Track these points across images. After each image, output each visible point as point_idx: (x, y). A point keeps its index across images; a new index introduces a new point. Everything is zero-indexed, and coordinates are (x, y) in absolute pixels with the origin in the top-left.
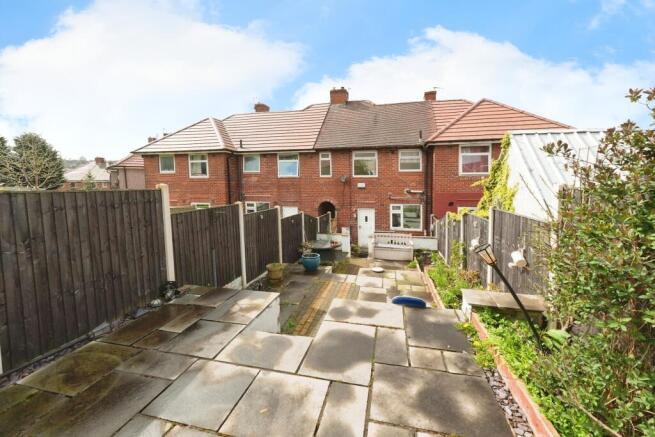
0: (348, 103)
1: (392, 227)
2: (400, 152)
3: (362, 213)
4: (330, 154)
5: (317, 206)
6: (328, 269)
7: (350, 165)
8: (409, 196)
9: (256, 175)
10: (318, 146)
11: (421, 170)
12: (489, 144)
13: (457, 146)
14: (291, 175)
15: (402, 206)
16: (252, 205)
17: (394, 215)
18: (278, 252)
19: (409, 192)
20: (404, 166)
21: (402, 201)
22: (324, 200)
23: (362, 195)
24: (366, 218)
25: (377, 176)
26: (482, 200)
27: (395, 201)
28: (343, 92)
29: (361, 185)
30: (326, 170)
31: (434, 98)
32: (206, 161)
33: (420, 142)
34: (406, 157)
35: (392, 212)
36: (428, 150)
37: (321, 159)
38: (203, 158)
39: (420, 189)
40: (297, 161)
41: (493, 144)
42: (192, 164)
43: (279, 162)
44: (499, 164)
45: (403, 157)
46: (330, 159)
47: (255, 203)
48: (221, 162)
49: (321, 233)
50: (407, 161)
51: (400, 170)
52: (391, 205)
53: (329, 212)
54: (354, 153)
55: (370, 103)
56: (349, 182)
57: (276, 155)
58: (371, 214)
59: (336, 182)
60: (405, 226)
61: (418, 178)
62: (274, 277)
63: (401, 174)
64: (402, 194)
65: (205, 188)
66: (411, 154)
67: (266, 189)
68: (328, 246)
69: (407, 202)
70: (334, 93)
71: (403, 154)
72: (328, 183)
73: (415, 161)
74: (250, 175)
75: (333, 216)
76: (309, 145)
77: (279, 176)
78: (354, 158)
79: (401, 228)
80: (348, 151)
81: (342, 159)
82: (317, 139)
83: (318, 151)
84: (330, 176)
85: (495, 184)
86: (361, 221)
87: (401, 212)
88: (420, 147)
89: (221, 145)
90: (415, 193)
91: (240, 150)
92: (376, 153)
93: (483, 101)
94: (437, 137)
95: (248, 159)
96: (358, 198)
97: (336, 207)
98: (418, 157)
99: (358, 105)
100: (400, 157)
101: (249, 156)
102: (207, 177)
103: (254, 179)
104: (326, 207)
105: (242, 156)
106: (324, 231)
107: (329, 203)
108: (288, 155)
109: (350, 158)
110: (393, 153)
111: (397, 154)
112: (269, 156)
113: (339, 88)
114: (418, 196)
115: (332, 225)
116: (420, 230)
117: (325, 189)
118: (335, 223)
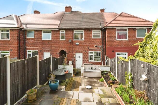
0: (72, 12)
1: (89, 61)
2: (93, 31)
3: (77, 55)
4: (64, 31)
5: (59, 52)
6: (63, 87)
7: (73, 35)
8: (96, 48)
9: (32, 39)
10: (59, 28)
11: (100, 38)
12: (127, 28)
13: (115, 28)
14: (48, 39)
15: (93, 52)
16: (30, 52)
17: (90, 56)
18: (36, 79)
19: (96, 47)
20: (94, 36)
21: (93, 50)
22: (62, 50)
23: (77, 48)
24: (79, 57)
25: (83, 40)
26: (137, 52)
27: (91, 50)
28: (70, 7)
29: (77, 43)
30: (63, 38)
31: (104, 12)
32: (9, 33)
33: (100, 27)
34: (95, 33)
35: (89, 54)
36: (104, 30)
37: (61, 33)
38: (8, 31)
39: (100, 45)
40: (51, 33)
41: (128, 28)
42: (2, 34)
43: (43, 33)
44: (150, 35)
45: (94, 33)
46: (64, 33)
47: (31, 51)
48: (16, 33)
49: (60, 65)
50: (95, 34)
51: (93, 38)
52: (89, 52)
53: (64, 55)
54: (74, 31)
55: (80, 12)
56: (72, 42)
57: (41, 30)
58: (81, 55)
59: (67, 42)
60: (95, 60)
61: (100, 41)
62: (30, 99)
63: (93, 39)
64: (93, 47)
65: (7, 44)
66: (97, 32)
67: (36, 45)
68: (63, 73)
69: (96, 50)
70: (66, 8)
71: (94, 32)
72: (63, 42)
73: (98, 34)
74: (30, 39)
75: (65, 56)
76: (56, 27)
77: (43, 39)
78: (74, 33)
79: (93, 61)
80: (72, 30)
81: (69, 33)
82: (59, 25)
83: (60, 29)
84: (65, 40)
85: (146, 45)
86: (77, 58)
87: (93, 54)
88: (101, 29)
89: (16, 25)
90: (98, 47)
91: (25, 28)
92: (83, 31)
93: (123, 13)
94: (108, 25)
95: (29, 32)
96: (76, 49)
97: (67, 52)
98: (99, 33)
99: (76, 13)
100: (93, 32)
101: (30, 31)
102: (9, 39)
103: (31, 41)
104: (63, 53)
105: (26, 31)
106: (61, 64)
107: (64, 51)
108: (47, 31)
109: (73, 32)
110: (90, 31)
111: (92, 31)
112: (39, 31)
113: (69, 6)
114: (100, 48)
115: (65, 60)
116: (101, 61)
117: (62, 45)
118: (66, 59)
